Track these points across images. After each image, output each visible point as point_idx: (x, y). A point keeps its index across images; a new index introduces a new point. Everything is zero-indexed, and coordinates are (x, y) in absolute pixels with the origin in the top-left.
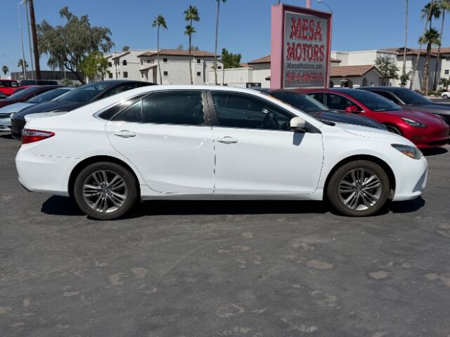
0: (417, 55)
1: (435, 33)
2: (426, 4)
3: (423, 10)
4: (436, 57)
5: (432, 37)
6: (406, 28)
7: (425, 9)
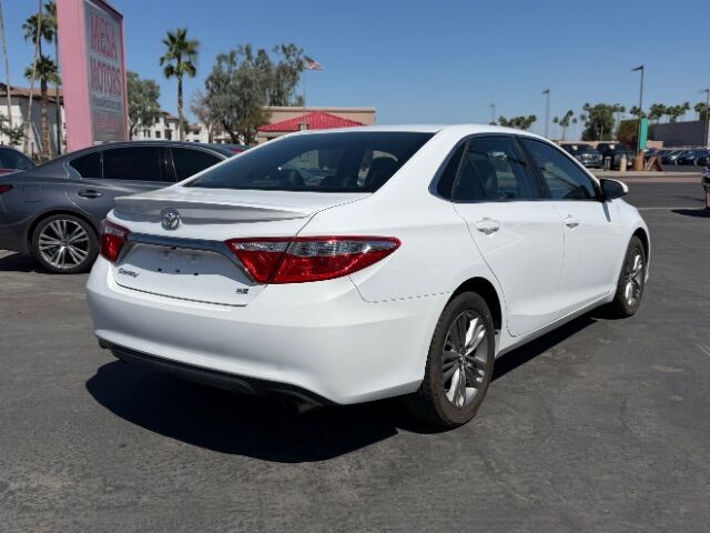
0: (28, 97)
1: (51, 64)
2: (29, 17)
3: (24, 26)
4: (55, 103)
5: (47, 70)
6: (5, 52)
7: (27, 24)
